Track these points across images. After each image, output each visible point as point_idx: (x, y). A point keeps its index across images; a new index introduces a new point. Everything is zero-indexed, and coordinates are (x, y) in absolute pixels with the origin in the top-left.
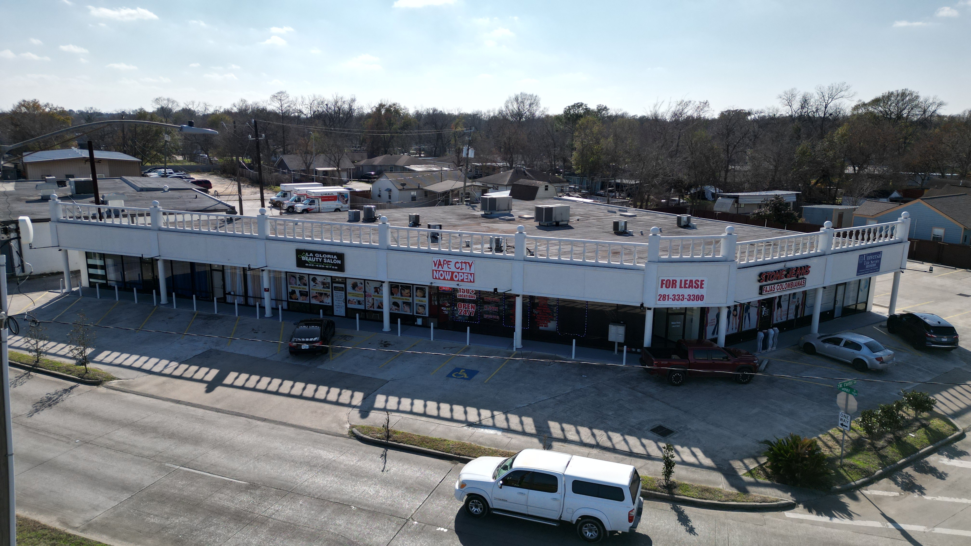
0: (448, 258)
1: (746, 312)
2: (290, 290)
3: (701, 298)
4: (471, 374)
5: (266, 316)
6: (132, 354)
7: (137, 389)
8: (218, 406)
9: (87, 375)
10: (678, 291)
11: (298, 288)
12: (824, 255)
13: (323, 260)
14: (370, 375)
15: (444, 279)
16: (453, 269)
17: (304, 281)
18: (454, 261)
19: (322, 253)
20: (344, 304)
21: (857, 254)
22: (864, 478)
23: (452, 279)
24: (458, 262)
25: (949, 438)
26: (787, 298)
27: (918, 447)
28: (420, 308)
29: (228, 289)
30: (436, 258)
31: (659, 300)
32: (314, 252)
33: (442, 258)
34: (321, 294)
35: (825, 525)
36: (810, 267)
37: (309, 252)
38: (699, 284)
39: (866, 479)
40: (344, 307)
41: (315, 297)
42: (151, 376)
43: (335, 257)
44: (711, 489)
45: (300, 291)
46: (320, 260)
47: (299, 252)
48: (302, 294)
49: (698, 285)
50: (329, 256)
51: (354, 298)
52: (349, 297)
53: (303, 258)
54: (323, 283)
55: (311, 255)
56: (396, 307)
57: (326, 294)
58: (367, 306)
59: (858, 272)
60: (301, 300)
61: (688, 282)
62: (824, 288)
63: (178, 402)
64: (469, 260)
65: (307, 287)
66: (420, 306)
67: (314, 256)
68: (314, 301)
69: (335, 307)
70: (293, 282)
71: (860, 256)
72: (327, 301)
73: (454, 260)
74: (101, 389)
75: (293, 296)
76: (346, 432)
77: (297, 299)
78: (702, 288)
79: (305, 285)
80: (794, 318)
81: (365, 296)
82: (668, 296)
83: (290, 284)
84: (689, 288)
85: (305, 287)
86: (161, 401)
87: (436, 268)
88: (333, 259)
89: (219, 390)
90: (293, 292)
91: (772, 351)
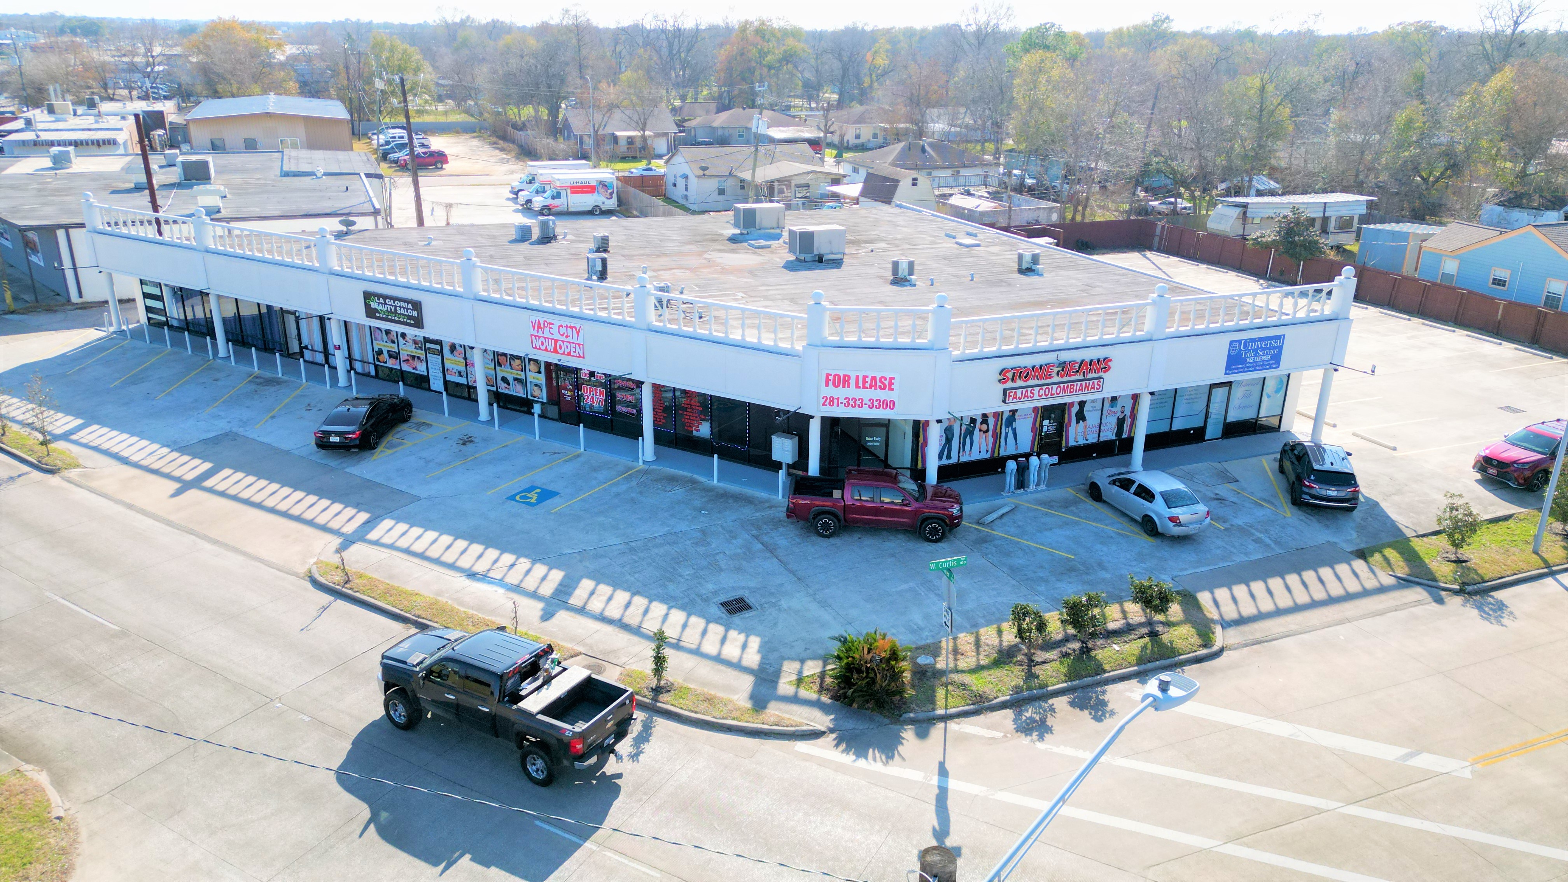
0: (550, 318)
1: (1007, 426)
2: (376, 349)
3: (891, 405)
4: (546, 495)
5: (339, 385)
6: (123, 432)
7: (94, 484)
8: (173, 518)
9: (47, 458)
10: (852, 392)
11: (386, 346)
12: (1151, 340)
13: (395, 309)
14: (403, 488)
15: (546, 350)
16: (557, 336)
17: (391, 336)
18: (557, 323)
19: (394, 299)
20: (441, 375)
21: (1226, 339)
22: (968, 705)
23: (555, 351)
24: (561, 326)
25: (1182, 657)
26: (1099, 405)
27: (1107, 667)
28: (535, 388)
29: (305, 342)
30: (535, 317)
31: (824, 404)
32: (385, 297)
33: (542, 318)
34: (413, 357)
35: (840, 768)
36: (1110, 360)
37: (379, 296)
38: (887, 384)
39: (972, 707)
40: (442, 379)
41: (406, 361)
42: (124, 467)
43: (410, 306)
44: (716, 697)
45: (388, 351)
46: (393, 308)
47: (367, 296)
48: (394, 356)
49: (885, 385)
50: (402, 304)
51: (453, 366)
52: (447, 365)
53: (374, 305)
54: (415, 342)
55: (381, 300)
56: (506, 385)
57: (419, 358)
58: (470, 379)
59: (1226, 370)
60: (391, 363)
61: (868, 380)
62: (1152, 394)
63: (130, 507)
64: (576, 323)
65: (396, 346)
66: (536, 385)
67: (385, 304)
68: (406, 367)
69: (431, 377)
70: (379, 337)
71: (1231, 342)
72: (421, 369)
73: (557, 321)
74: (54, 480)
75: (381, 358)
76: (302, 570)
77: (386, 363)
78: (891, 389)
79: (393, 342)
80: (1114, 438)
81: (466, 365)
82: (838, 399)
83: (376, 339)
84: (871, 387)
85: (393, 345)
86: (111, 503)
87: (535, 333)
88: (408, 309)
89: (193, 494)
90: (380, 352)
91: (1032, 493)
